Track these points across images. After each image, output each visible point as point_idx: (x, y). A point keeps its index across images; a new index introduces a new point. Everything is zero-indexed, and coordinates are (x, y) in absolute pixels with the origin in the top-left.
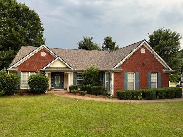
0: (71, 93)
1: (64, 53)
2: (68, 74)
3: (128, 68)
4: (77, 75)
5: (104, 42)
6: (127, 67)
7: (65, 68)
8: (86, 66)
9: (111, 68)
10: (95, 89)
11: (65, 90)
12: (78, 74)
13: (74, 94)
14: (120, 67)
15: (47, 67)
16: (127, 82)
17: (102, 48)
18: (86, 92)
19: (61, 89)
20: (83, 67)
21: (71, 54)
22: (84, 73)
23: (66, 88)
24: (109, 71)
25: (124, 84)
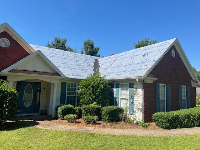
2: (53, 84)
4: (67, 87)
16: (159, 99)
18: (96, 117)
19: (34, 112)
23: (44, 111)
24: (137, 80)
25: (156, 102)
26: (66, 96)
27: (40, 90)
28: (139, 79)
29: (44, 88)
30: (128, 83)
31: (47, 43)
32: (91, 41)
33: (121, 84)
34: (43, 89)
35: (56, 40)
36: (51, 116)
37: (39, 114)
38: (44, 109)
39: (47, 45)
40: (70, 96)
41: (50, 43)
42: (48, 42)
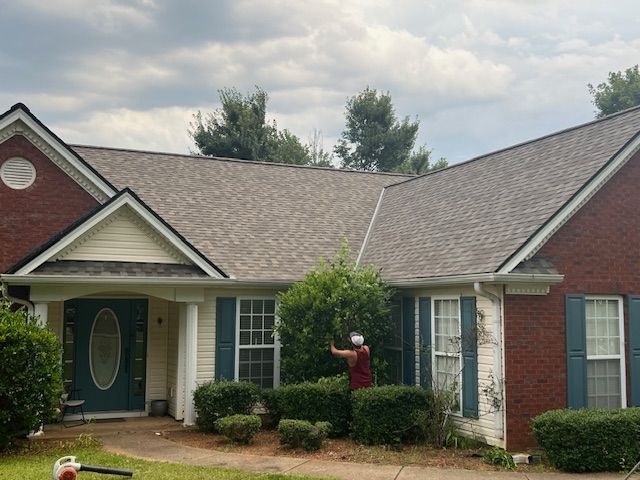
0: (216, 438)
1: (136, 175)
2: (185, 305)
3: (588, 268)
4: (238, 315)
5: (352, 125)
6: (578, 263)
7: (168, 269)
8: (292, 261)
9: (492, 266)
10: (379, 408)
11: (153, 415)
12: (245, 306)
13: (241, 439)
14: (544, 263)
15: (46, 264)
16: (584, 356)
17: (337, 162)
18: (322, 425)
19: (128, 409)
20: (274, 261)
21: (181, 182)
22: (290, 298)
23: (160, 404)
24: (477, 286)
25: (566, 371)
26: (238, 347)
27: (144, 329)
28: (482, 283)
29: (160, 321)
30: (455, 298)
31: (194, 120)
32: (378, 96)
33: (435, 301)
34: (156, 323)
35: (227, 107)
36: (182, 421)
37: (145, 414)
38: (163, 396)
39: (195, 130)
40: (251, 346)
41: (204, 123)
42: (199, 116)
